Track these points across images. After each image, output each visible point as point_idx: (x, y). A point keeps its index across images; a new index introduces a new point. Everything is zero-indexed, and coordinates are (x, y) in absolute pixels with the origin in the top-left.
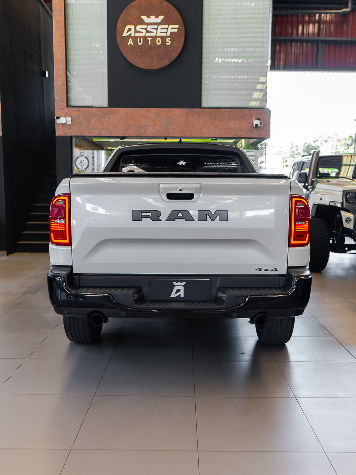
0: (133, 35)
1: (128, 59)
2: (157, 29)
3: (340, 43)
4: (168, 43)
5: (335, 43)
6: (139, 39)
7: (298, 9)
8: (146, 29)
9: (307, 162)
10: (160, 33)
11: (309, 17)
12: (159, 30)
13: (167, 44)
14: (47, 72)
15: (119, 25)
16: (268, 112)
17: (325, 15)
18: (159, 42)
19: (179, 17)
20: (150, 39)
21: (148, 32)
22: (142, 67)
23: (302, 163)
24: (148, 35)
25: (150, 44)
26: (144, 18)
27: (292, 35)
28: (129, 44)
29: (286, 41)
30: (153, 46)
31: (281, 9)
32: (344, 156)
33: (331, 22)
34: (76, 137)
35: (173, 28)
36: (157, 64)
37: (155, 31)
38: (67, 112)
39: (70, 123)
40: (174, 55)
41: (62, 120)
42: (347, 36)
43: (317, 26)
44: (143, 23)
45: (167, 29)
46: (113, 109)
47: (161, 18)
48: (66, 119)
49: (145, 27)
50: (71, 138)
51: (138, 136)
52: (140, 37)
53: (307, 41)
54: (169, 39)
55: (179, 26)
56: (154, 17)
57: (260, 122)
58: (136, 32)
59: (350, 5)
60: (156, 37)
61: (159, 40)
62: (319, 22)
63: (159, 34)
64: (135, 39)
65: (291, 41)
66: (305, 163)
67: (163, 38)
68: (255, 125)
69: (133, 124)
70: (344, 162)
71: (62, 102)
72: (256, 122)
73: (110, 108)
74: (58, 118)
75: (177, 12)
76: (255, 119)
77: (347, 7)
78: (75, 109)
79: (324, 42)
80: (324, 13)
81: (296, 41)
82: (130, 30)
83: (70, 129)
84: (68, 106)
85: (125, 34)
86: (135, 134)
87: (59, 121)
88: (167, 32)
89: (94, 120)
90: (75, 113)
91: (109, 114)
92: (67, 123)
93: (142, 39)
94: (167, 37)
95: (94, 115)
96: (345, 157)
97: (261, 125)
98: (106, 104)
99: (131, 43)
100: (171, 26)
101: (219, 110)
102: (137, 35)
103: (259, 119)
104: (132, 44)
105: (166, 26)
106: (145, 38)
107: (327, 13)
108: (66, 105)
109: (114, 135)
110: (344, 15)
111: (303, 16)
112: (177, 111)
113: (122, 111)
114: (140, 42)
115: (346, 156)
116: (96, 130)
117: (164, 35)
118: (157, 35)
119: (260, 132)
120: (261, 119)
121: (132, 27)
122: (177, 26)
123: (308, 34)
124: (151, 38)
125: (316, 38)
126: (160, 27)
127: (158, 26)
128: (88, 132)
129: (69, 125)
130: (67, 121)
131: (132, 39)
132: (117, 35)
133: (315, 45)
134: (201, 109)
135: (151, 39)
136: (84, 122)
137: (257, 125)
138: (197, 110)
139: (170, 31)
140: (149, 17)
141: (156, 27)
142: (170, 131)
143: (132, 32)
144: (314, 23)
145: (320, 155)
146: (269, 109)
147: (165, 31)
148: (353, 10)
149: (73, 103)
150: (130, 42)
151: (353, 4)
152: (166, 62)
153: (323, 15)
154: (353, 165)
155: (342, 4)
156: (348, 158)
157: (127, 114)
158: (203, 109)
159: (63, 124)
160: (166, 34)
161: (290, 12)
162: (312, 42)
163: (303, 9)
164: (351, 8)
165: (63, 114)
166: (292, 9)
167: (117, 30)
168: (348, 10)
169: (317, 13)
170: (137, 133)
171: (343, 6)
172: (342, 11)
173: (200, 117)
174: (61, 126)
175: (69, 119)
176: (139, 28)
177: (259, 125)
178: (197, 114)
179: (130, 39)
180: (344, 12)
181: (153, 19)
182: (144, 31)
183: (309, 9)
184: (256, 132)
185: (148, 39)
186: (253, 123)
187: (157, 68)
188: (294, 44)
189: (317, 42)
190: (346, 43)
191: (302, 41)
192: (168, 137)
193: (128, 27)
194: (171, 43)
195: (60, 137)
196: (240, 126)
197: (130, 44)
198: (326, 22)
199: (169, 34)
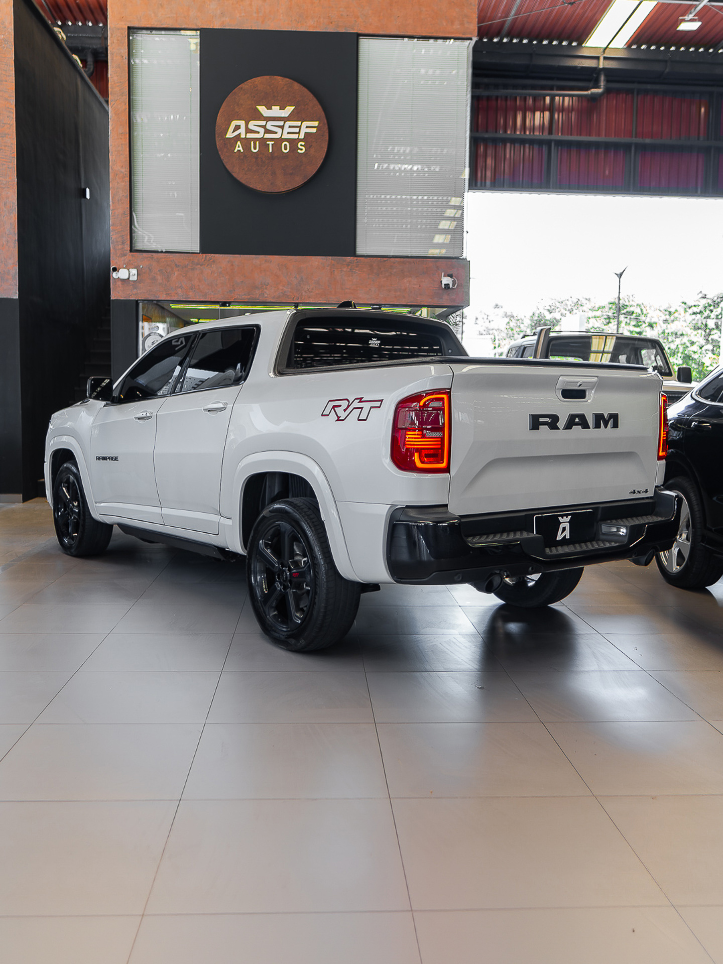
0: (243, 136)
1: (235, 175)
2: (282, 127)
3: (588, 145)
4: (301, 149)
5: (579, 145)
6: (252, 142)
7: (515, 87)
8: (264, 127)
9: (531, 346)
10: (288, 133)
11: (534, 100)
12: (287, 129)
13: (299, 151)
14: (88, 190)
15: (220, 120)
16: (466, 264)
17: (561, 98)
18: (286, 149)
19: (318, 108)
20: (270, 143)
21: (267, 131)
22: (258, 189)
23: (522, 348)
24: (267, 136)
25: (271, 151)
26: (262, 109)
27: (505, 131)
28: (236, 151)
29: (495, 141)
30: (276, 155)
31: (487, 86)
32: (593, 337)
33: (571, 110)
34: (145, 302)
35: (309, 127)
36: (282, 184)
37: (279, 130)
38: (130, 260)
39: (135, 278)
40: (312, 170)
41: (123, 274)
42: (599, 135)
43: (547, 114)
44: (259, 117)
45: (300, 127)
46: (209, 255)
47: (290, 109)
48: (129, 271)
49: (263, 123)
50: (137, 303)
51: (250, 301)
52: (255, 140)
53: (532, 142)
54: (303, 143)
55: (319, 124)
56: (278, 107)
57: (453, 281)
58: (248, 131)
59: (602, 83)
60: (281, 140)
61: (285, 145)
62: (551, 109)
63: (285, 136)
64: (246, 142)
65: (504, 141)
66: (527, 348)
67: (293, 142)
68: (445, 285)
69: (242, 282)
70: (594, 348)
71: (123, 243)
72: (446, 280)
73: (204, 255)
74: (115, 270)
75: (315, 101)
76: (444, 276)
77: (598, 87)
78: (145, 254)
79: (559, 143)
80: (559, 95)
81: (513, 141)
82: (237, 127)
83: (135, 288)
84: (131, 250)
85: (230, 135)
86: (245, 298)
87: (116, 276)
88: (299, 133)
89: (176, 274)
90: (144, 261)
91: (201, 265)
92: (130, 279)
93: (257, 142)
94: (299, 140)
95: (177, 266)
96: (595, 338)
97: (453, 285)
98: (197, 248)
99: (239, 149)
100: (305, 124)
101: (385, 261)
102: (249, 136)
103: (451, 276)
104: (242, 151)
105: (299, 123)
106: (263, 141)
107: (564, 96)
108: (129, 249)
109: (210, 300)
110: (593, 99)
111: (525, 99)
112: (316, 261)
113: (223, 260)
114: (255, 148)
115: (598, 337)
116: (179, 291)
117: (295, 136)
118: (282, 137)
119: (454, 297)
120: (453, 275)
121: (242, 123)
122: (316, 124)
123: (533, 129)
124: (272, 141)
125: (546, 136)
126: (288, 123)
127: (284, 123)
128: (166, 294)
129: (134, 281)
130: (131, 274)
131: (241, 143)
132: (217, 136)
133: (545, 149)
134: (355, 258)
135: (273, 143)
136: (159, 277)
137: (449, 284)
138: (349, 259)
139: (304, 130)
140: (269, 108)
141: (281, 123)
142: (304, 294)
143: (242, 131)
144: (543, 111)
145: (552, 334)
146: (468, 260)
147: (297, 130)
148: (608, 91)
149: (139, 246)
150: (239, 147)
151: (608, 81)
152: (298, 181)
153: (557, 98)
154: (608, 353)
155: (590, 80)
156: (601, 340)
157: (232, 265)
158: (359, 258)
159: (123, 280)
160: (297, 135)
161: (503, 92)
162: (540, 142)
163: (524, 87)
164: (604, 88)
165: (124, 264)
166: (506, 87)
167: (217, 128)
168: (600, 91)
169: (548, 95)
170: (249, 297)
171: (591, 84)
172: (589, 92)
173: (354, 271)
174: (119, 283)
175: (134, 271)
176: (252, 125)
177: (451, 286)
178: (348, 265)
179: (239, 143)
180: (592, 94)
181: (276, 111)
182: (262, 130)
183: (534, 87)
184: (445, 297)
185: (268, 143)
186: (441, 281)
187: (282, 189)
188: (508, 145)
189: (548, 143)
190: (597, 145)
191: (523, 142)
192: (301, 303)
193: (234, 123)
194: (306, 150)
195: (118, 301)
196: (420, 286)
197: (239, 151)
198: (562, 109)
199: (302, 136)
